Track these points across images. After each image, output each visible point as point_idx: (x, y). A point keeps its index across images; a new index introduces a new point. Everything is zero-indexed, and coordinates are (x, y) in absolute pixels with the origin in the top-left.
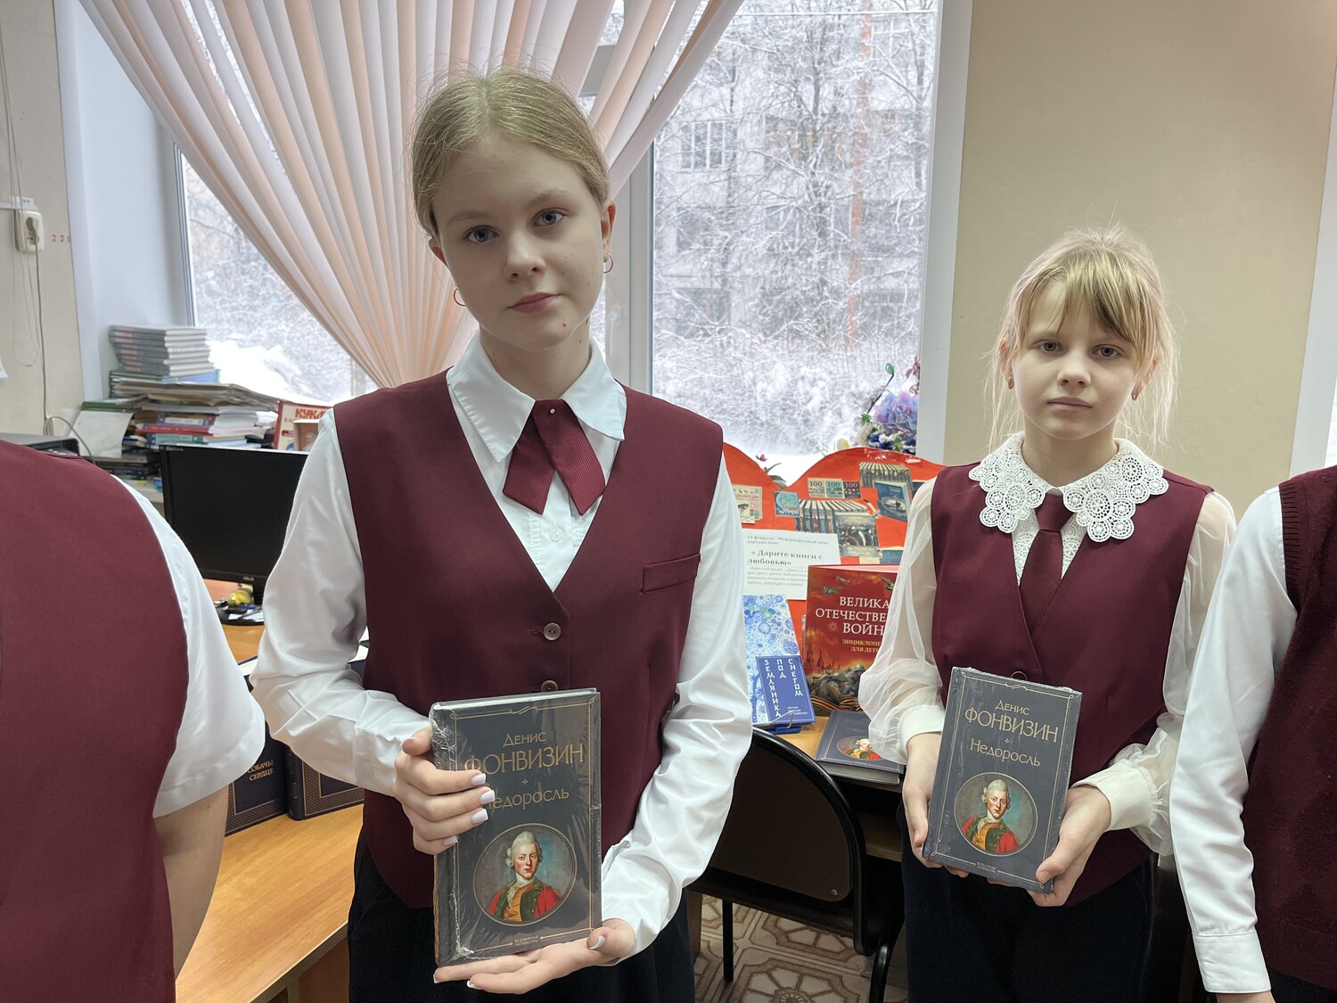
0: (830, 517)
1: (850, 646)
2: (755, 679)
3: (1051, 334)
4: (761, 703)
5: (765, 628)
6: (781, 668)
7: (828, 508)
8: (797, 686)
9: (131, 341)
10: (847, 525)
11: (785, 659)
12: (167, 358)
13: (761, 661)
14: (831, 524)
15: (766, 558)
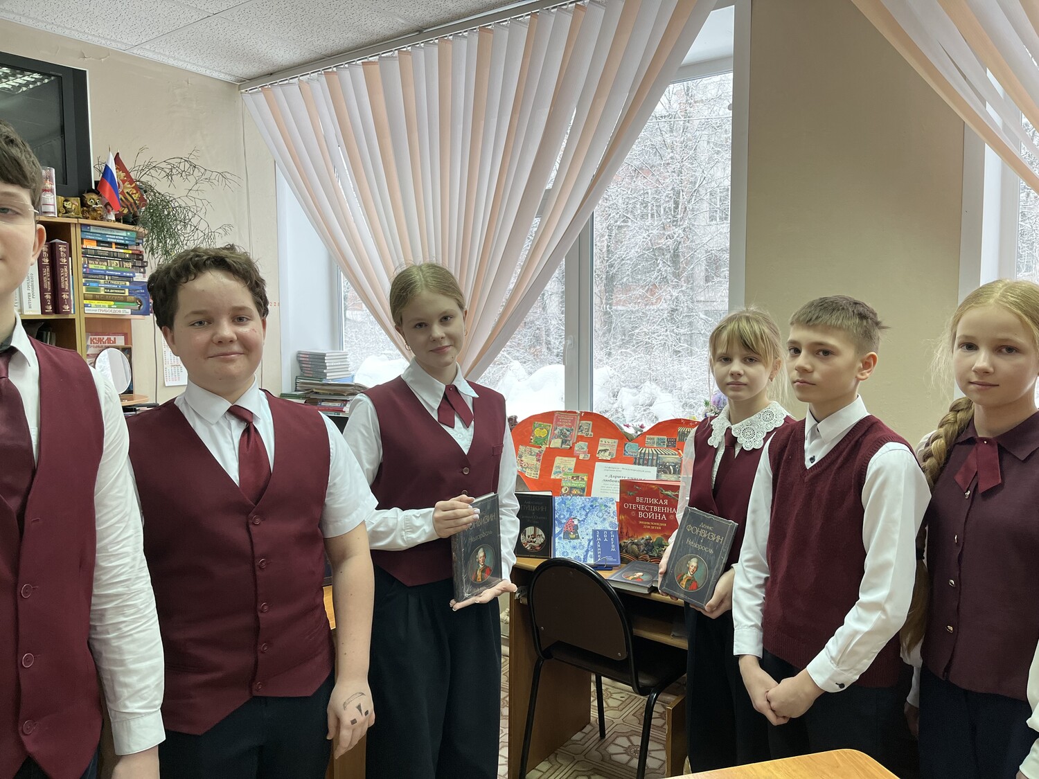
0: (655, 458)
1: (643, 525)
2: (590, 541)
3: (724, 354)
4: (591, 553)
5: (601, 514)
6: (605, 536)
7: (655, 452)
8: (613, 546)
9: (308, 359)
10: (664, 462)
11: (609, 532)
12: (326, 369)
13: (595, 532)
14: (655, 462)
15: (613, 479)
